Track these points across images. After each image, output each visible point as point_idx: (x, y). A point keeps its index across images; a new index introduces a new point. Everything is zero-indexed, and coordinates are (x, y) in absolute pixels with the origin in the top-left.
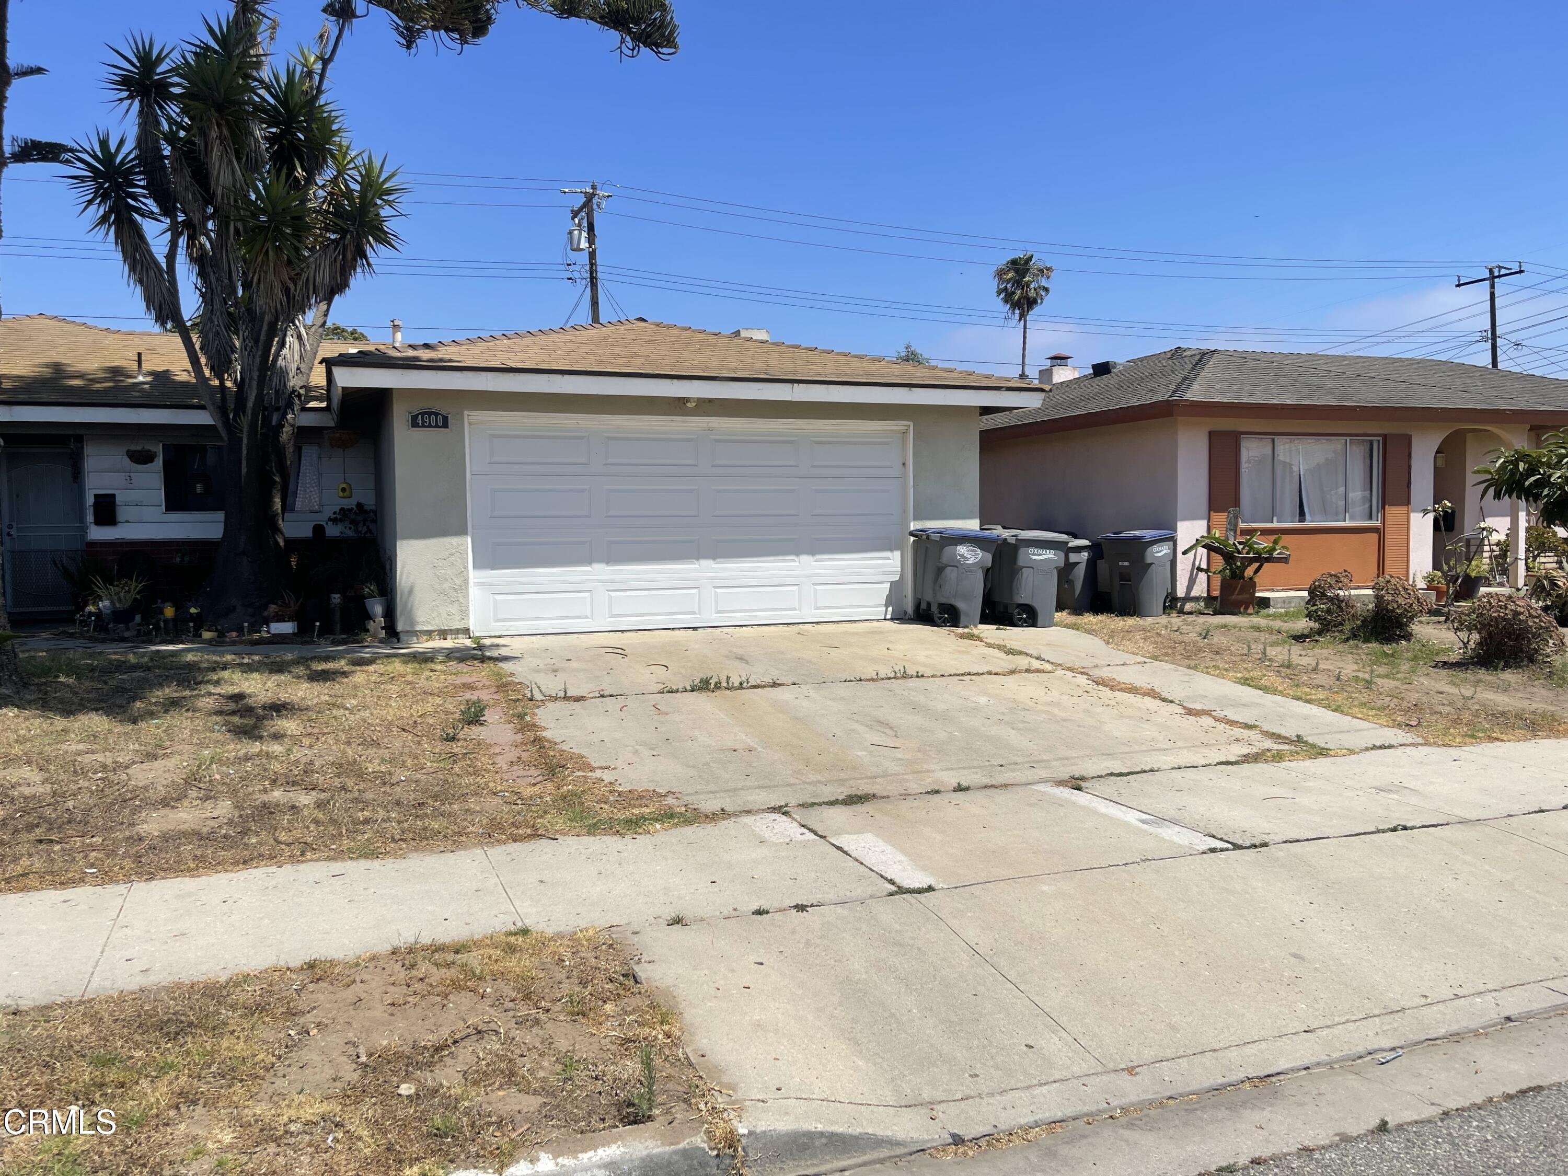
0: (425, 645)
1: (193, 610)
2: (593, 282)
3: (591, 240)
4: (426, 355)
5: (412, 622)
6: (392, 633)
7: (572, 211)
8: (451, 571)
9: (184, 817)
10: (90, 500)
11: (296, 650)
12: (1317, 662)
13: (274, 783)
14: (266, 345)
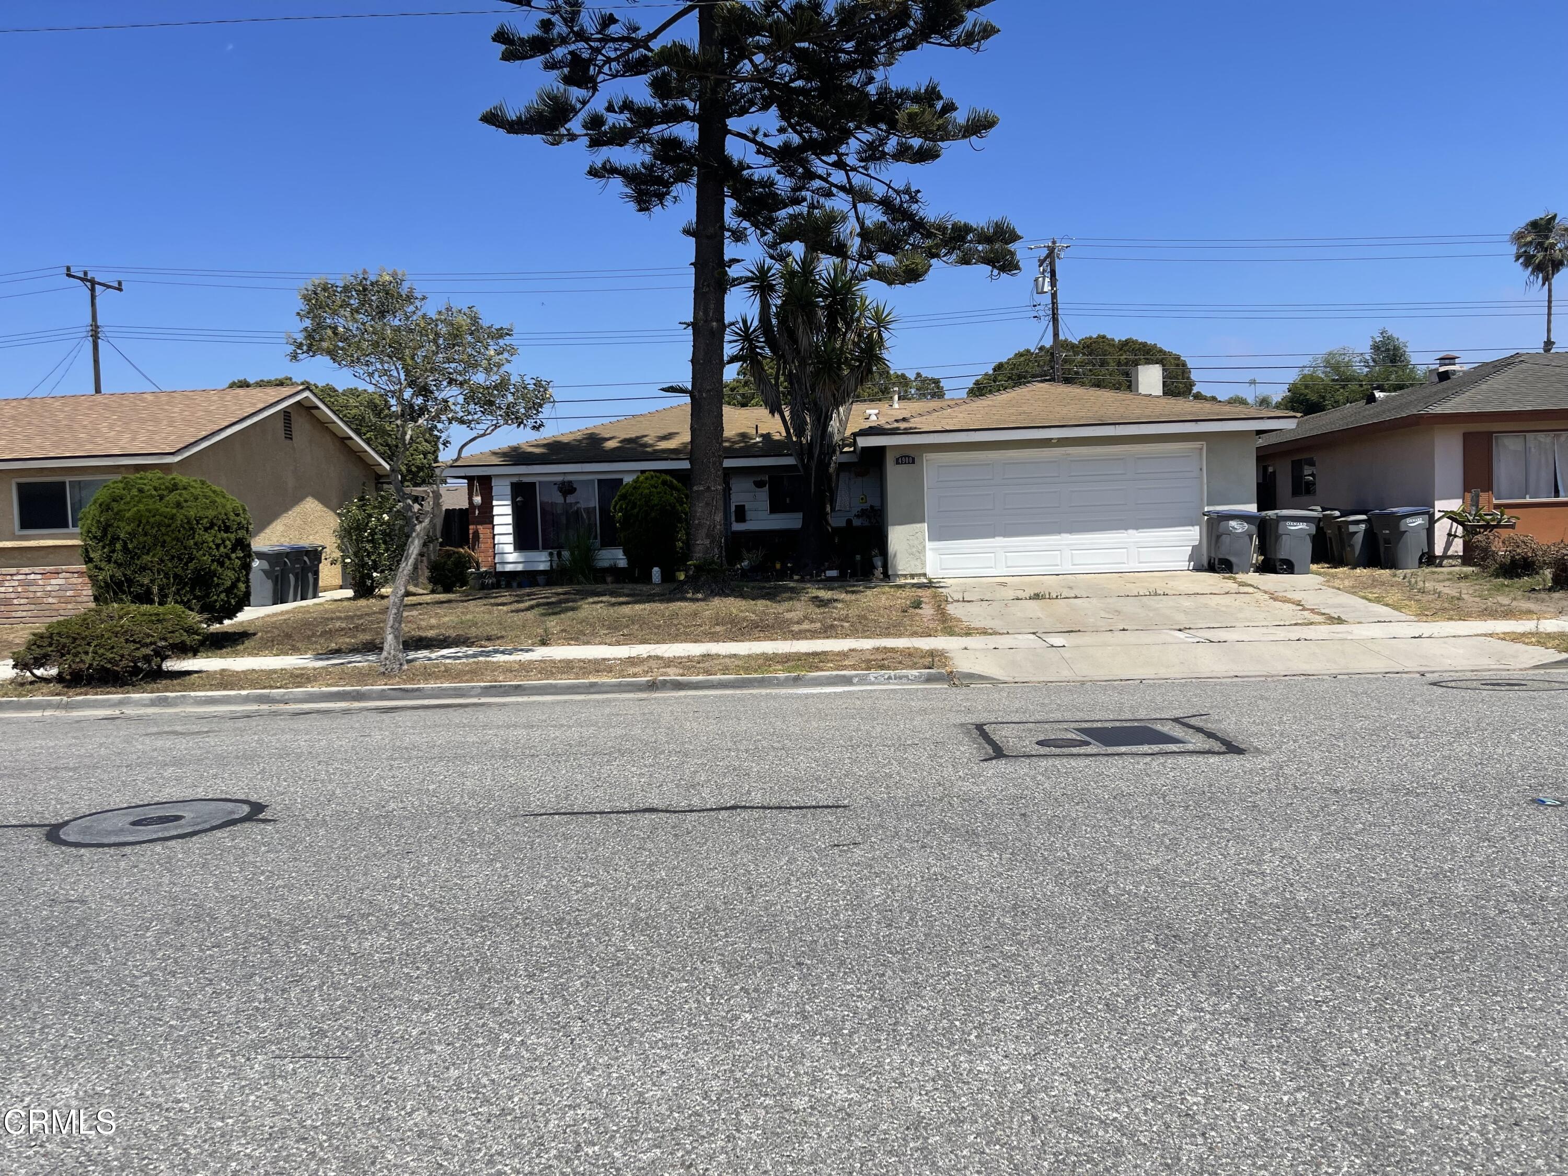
0: (902, 581)
1: (789, 565)
2: (1055, 319)
3: (1053, 284)
4: (903, 425)
5: (896, 570)
6: (886, 576)
7: (1039, 260)
8: (916, 542)
9: (806, 626)
10: (733, 509)
11: (840, 583)
12: (1449, 590)
13: (835, 620)
14: (823, 421)
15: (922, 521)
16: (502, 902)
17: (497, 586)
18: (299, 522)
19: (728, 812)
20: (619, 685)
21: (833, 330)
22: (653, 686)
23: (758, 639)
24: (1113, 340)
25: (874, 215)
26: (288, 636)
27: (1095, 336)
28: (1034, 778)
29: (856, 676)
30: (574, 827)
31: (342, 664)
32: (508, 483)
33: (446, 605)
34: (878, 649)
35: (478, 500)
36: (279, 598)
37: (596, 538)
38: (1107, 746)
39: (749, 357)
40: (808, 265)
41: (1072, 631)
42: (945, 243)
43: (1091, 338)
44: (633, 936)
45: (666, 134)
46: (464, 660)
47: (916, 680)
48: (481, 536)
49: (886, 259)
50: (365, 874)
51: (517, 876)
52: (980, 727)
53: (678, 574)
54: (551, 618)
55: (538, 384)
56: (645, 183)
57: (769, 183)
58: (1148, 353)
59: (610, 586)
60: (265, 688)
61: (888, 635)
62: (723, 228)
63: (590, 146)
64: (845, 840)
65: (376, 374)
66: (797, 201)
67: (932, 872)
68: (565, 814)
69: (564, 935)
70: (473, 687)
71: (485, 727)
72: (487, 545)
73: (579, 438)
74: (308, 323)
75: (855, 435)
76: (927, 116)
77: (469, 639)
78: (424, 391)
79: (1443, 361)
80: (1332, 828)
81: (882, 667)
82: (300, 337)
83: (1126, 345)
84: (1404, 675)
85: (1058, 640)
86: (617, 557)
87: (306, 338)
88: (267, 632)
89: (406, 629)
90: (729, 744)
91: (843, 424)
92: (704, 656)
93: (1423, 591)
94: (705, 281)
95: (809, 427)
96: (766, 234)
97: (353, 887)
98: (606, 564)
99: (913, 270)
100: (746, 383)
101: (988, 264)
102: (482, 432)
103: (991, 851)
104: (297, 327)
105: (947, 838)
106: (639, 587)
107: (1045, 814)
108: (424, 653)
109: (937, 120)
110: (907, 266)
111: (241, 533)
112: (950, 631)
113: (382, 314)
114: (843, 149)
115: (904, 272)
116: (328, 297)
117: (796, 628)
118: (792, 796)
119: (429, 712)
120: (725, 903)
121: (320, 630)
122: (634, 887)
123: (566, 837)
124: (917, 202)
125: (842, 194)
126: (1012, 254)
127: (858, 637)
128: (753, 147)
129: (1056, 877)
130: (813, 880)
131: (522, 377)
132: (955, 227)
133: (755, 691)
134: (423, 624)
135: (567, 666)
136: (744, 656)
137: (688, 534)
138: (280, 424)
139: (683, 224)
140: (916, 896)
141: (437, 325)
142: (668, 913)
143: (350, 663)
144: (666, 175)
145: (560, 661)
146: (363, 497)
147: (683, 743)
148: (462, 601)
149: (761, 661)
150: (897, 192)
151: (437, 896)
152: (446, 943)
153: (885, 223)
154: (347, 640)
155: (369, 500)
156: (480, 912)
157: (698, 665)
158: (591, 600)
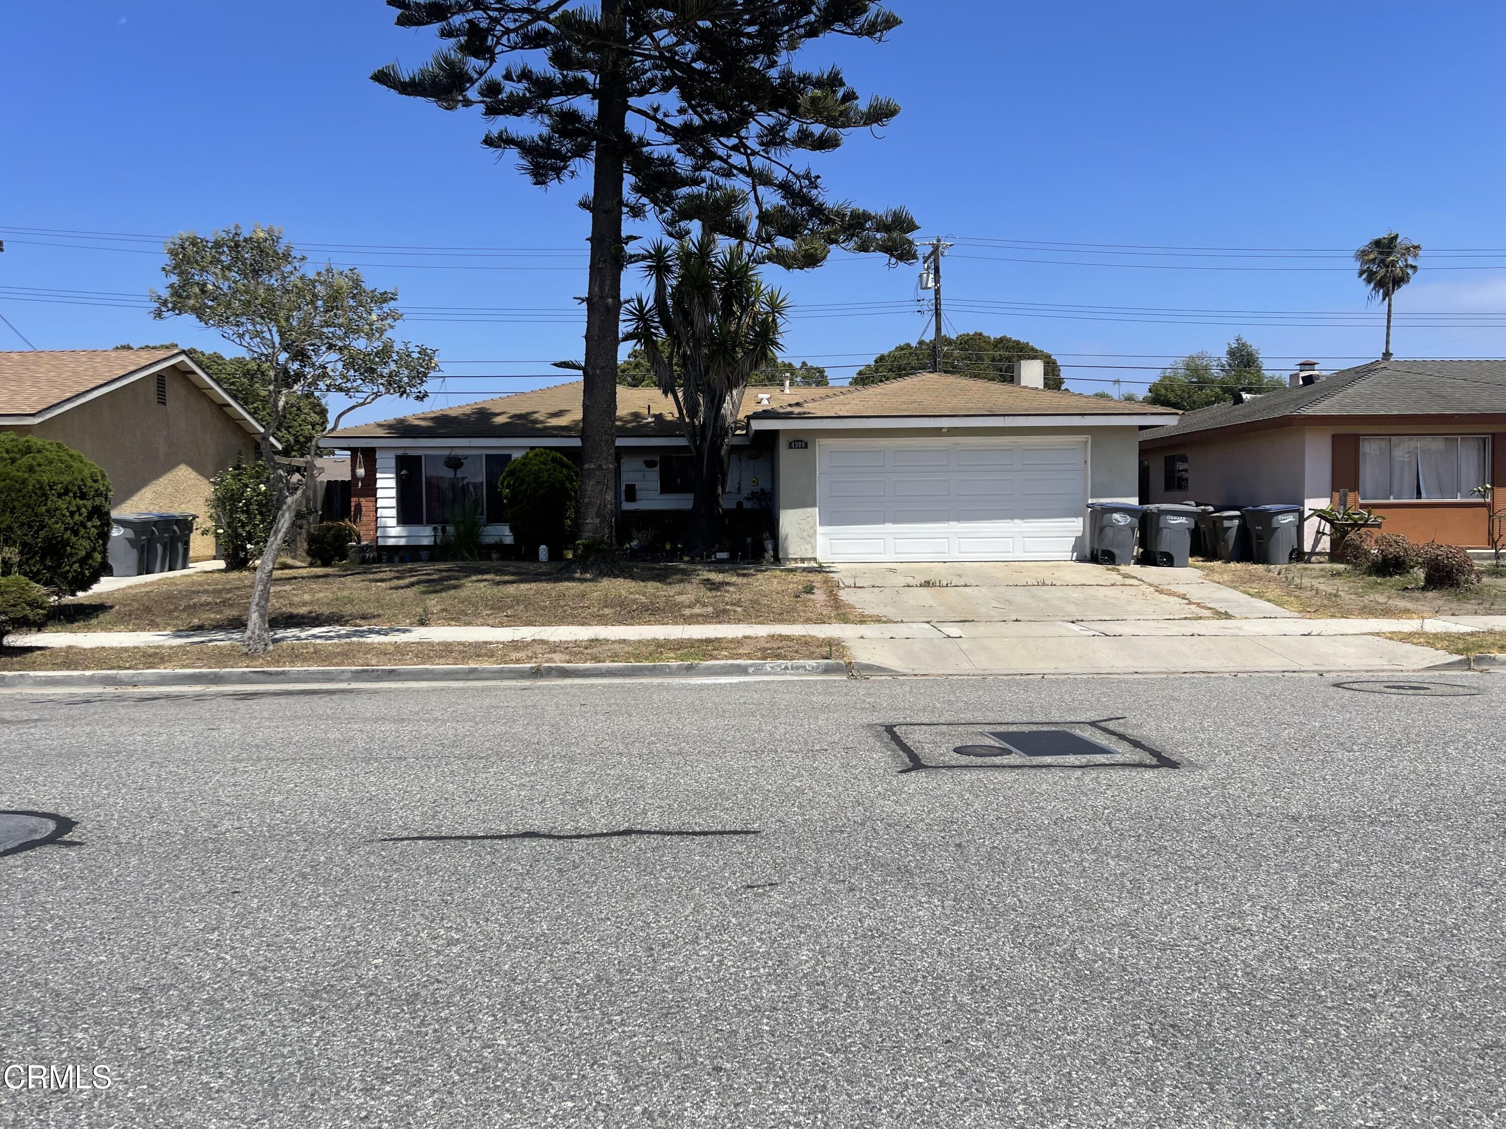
0: (793, 565)
1: (679, 546)
2: (938, 314)
3: (937, 280)
4: (797, 410)
5: (786, 553)
6: (777, 560)
7: (924, 257)
8: (807, 527)
9: (697, 610)
10: (623, 488)
11: (730, 566)
12: (1325, 586)
13: (727, 604)
14: (716, 403)
15: (813, 505)
16: (342, 969)
17: (378, 560)
18: (170, 489)
19: (621, 838)
20: (501, 671)
21: (728, 313)
22: (536, 673)
23: (648, 623)
24: (989, 338)
25: (772, 198)
26: (148, 610)
27: (972, 333)
28: (961, 796)
29: (752, 666)
30: (441, 857)
31: (202, 642)
32: (393, 456)
33: (322, 580)
34: (773, 636)
35: (361, 472)
36: (145, 568)
37: (482, 514)
38: (1030, 755)
39: (642, 334)
40: (705, 247)
41: (966, 621)
42: (844, 230)
43: (968, 335)
44: (505, 1022)
45: (566, 106)
46: (336, 641)
47: (813, 671)
48: (364, 509)
49: (783, 243)
50: (176, 925)
51: (364, 927)
52: (889, 729)
53: (565, 552)
54: (432, 596)
55: (423, 352)
56: (543, 156)
57: (668, 162)
58: (1021, 351)
59: (496, 563)
60: (112, 668)
61: (781, 621)
62: (621, 203)
63: (486, 114)
64: (759, 879)
65: (247, 337)
66: (696, 182)
67: (866, 925)
68: (430, 838)
69: (418, 1021)
70: (343, 672)
71: (351, 719)
72: (368, 518)
73: (468, 412)
74: (174, 279)
75: (749, 418)
76: (830, 102)
77: (343, 617)
78: (301, 355)
79: (1303, 367)
80: (1307, 868)
81: (778, 657)
82: (166, 294)
83: (1002, 342)
84: (1303, 675)
85: (954, 630)
86: (504, 533)
87: (172, 295)
88: (125, 605)
89: (277, 605)
90: (621, 747)
91: (736, 407)
92: (592, 641)
93: (1300, 587)
94: (601, 256)
95: (702, 408)
96: (665, 211)
97: (159, 942)
98: (491, 540)
99: (812, 255)
100: (637, 366)
101: (886, 252)
102: (362, 401)
103: (930, 896)
104: (163, 284)
105: (877, 877)
106: (524, 565)
107: (983, 844)
108: (295, 632)
109: (839, 105)
110: (806, 250)
111: (98, 501)
112: (844, 619)
113: (256, 273)
114: (743, 133)
115: (803, 257)
116: (197, 252)
117: (687, 612)
118: (694, 817)
119: (291, 700)
120: (621, 971)
121: (183, 604)
122: (509, 945)
123: (430, 871)
124: (816, 187)
125: (741, 176)
126: (911, 243)
127: (751, 623)
128: (653, 125)
129: (1012, 933)
130: (726, 937)
131: (406, 344)
132: (855, 215)
133: (645, 681)
134: (296, 599)
135: (446, 650)
136: (634, 642)
137: (577, 512)
138: (153, 388)
139: (579, 197)
140: (851, 962)
141: (314, 287)
142: (550, 986)
143: (210, 641)
144: (564, 149)
145: (438, 644)
146: (239, 465)
147: (569, 745)
148: (340, 576)
149: (652, 648)
150: (797, 177)
151: (261, 959)
152: (263, 1033)
153: (783, 207)
154: (212, 616)
155: (245, 469)
156: (313, 984)
157: (586, 651)
158: (474, 578)
